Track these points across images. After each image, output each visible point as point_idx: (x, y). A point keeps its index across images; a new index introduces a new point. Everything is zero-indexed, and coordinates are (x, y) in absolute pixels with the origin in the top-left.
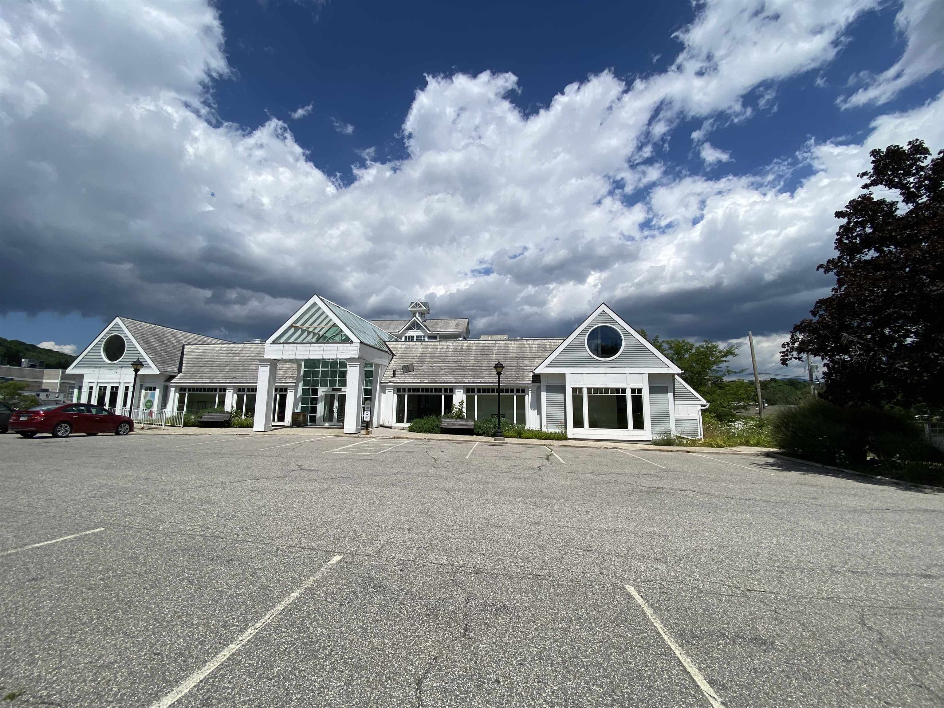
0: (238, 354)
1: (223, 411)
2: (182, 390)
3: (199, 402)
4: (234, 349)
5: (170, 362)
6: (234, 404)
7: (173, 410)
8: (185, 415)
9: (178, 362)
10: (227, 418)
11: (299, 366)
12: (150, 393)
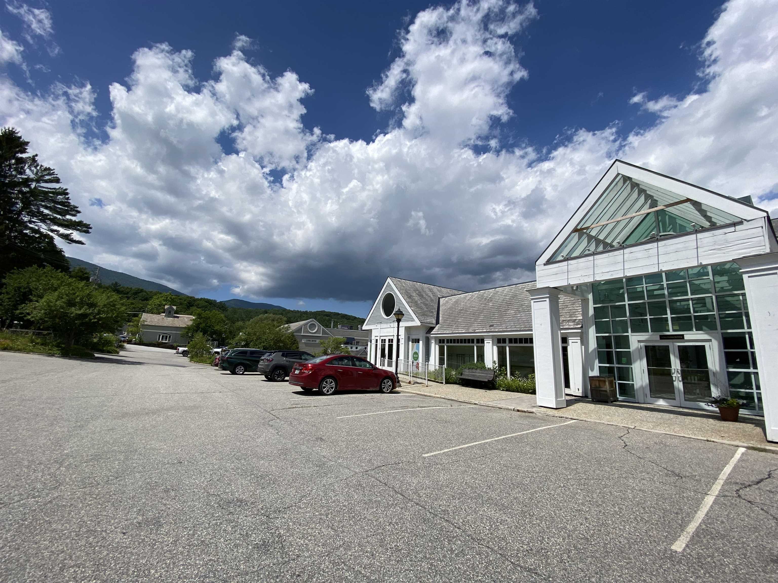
0: (490, 300)
1: (484, 367)
2: (441, 341)
3: (458, 355)
4: (485, 295)
5: (429, 314)
6: (496, 359)
7: (435, 363)
8: (445, 369)
9: (435, 314)
10: (490, 377)
11: (585, 302)
12: (415, 344)
